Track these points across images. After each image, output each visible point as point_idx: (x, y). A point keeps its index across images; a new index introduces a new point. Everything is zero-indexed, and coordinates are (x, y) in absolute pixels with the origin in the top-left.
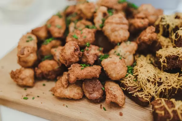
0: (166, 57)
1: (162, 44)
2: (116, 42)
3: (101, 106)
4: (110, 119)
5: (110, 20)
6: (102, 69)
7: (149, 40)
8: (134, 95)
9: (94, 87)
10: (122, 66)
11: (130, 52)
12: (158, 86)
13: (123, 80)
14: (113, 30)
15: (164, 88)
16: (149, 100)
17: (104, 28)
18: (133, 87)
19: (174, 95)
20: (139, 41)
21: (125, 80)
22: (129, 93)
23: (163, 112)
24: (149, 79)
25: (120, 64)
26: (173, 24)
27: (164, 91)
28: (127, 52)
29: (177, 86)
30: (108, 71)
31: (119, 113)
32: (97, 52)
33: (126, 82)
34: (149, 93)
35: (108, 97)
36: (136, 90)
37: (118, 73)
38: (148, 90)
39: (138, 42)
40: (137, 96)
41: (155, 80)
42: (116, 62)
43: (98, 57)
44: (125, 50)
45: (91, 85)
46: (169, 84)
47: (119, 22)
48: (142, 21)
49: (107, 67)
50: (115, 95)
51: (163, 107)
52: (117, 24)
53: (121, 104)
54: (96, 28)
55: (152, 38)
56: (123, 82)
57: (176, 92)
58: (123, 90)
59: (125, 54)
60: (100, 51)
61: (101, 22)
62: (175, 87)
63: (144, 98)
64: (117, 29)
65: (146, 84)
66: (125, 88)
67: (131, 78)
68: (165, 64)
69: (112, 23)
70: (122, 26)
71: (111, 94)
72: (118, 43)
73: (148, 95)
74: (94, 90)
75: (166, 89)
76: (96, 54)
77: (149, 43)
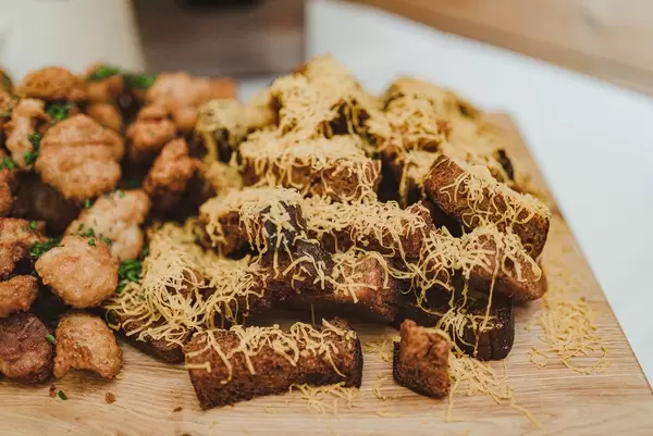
0: (220, 220)
1: (215, 184)
2: (81, 199)
3: (52, 390)
4: (77, 419)
5: (51, 136)
6: (39, 282)
7: (174, 179)
8: (141, 338)
9: (21, 340)
10: (99, 265)
11: (127, 220)
12: (204, 299)
13: (112, 303)
14: (66, 166)
15: (217, 303)
16: (180, 343)
17: (38, 163)
18: (141, 315)
19: (246, 315)
20: (150, 185)
21: (118, 301)
22: (128, 334)
23: (207, 365)
24: (172, 285)
25: (91, 259)
26: (238, 126)
27: (219, 311)
28: (115, 222)
29: (244, 290)
30: (58, 286)
31: (104, 397)
32: (22, 235)
33: (119, 307)
34: (182, 324)
35: (61, 359)
36: (148, 324)
37: (88, 284)
38: (176, 317)
39: (149, 189)
40: (148, 338)
41: (190, 286)
42: (76, 255)
43: (28, 249)
44: (109, 215)
45: (12, 335)
46: (228, 290)
47: (78, 139)
48: (153, 126)
49: (52, 275)
50: (83, 350)
51: (211, 353)
52: (74, 145)
53: (106, 371)
54: (16, 166)
55: (179, 171)
56: (109, 308)
57: (248, 308)
58: (114, 331)
59: (111, 230)
60: (33, 231)
61: (28, 145)
62: (241, 292)
63: (167, 339)
64: (77, 160)
65: (168, 301)
66: (117, 325)
67: (134, 293)
68: (221, 238)
69: (58, 145)
70: (89, 149)
71: (71, 348)
72: (85, 200)
73: (181, 330)
74: (21, 350)
75: (223, 303)
76: (19, 243)
77: (174, 188)
